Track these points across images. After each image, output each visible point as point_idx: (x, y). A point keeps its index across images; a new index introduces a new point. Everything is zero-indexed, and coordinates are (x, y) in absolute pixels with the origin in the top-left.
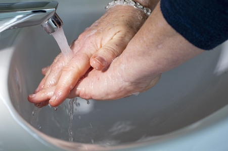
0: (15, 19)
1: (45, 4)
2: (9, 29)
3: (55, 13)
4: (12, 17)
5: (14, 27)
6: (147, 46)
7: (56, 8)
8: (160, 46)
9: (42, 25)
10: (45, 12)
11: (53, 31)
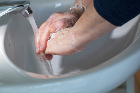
0: (8, 10)
1: (24, 2)
2: (5, 15)
3: (29, 7)
4: (7, 9)
5: (7, 14)
6: (86, 28)
7: (29, 4)
8: (93, 28)
9: (22, 13)
10: (23, 6)
11: (28, 16)
